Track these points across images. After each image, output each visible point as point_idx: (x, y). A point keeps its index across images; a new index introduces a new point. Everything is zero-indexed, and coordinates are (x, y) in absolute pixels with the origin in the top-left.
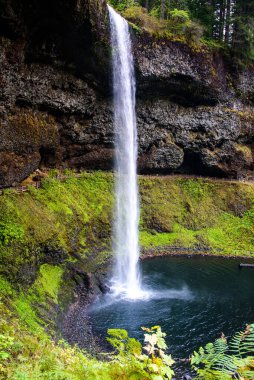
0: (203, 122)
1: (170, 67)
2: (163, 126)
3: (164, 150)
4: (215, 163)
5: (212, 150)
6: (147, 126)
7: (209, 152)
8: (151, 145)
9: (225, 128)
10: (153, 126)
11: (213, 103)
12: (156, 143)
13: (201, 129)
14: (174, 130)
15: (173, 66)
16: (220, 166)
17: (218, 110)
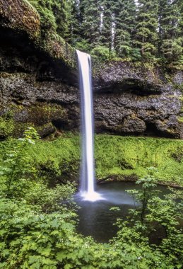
0: (153, 104)
1: (122, 75)
2: (128, 108)
3: (131, 121)
4: (166, 129)
5: (162, 121)
6: (119, 108)
7: (160, 122)
8: (123, 118)
9: (169, 107)
10: (123, 108)
11: (159, 93)
12: (126, 117)
13: (153, 109)
14: (136, 110)
15: (124, 75)
16: (169, 131)
17: (163, 97)
